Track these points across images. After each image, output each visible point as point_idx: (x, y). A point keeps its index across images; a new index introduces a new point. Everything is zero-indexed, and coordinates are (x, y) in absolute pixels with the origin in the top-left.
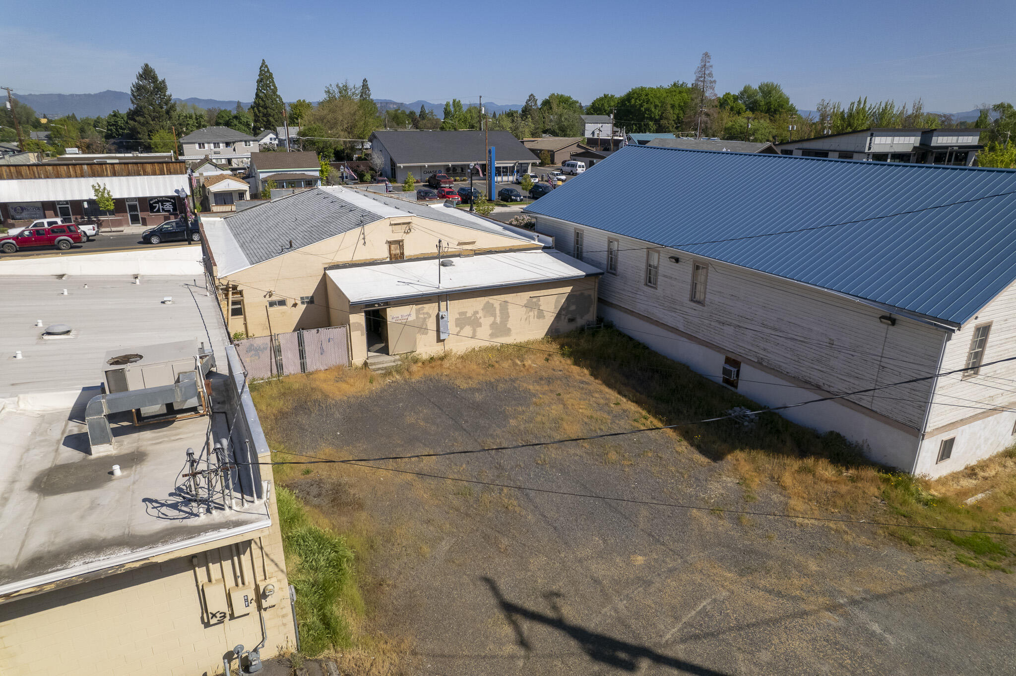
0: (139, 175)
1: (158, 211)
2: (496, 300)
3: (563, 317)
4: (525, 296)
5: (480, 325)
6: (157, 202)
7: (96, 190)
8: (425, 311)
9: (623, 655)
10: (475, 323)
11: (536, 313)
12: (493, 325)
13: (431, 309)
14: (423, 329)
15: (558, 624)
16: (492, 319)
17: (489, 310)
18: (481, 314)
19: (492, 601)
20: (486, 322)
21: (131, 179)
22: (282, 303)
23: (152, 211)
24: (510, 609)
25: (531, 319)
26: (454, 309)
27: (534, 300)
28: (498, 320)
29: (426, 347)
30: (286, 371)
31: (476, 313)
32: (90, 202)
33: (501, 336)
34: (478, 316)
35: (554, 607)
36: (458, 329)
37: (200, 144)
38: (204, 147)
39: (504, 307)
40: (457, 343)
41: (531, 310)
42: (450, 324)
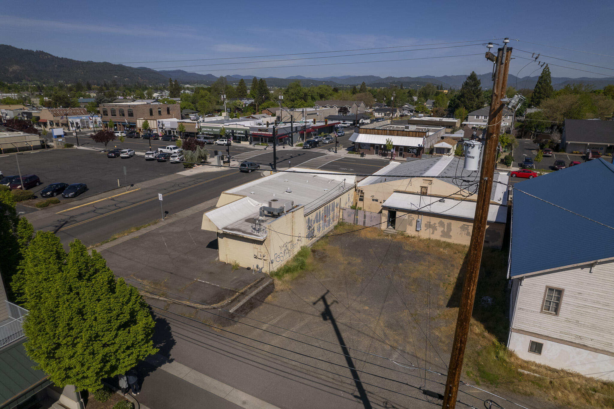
0: (407, 136)
1: (411, 152)
2: (446, 221)
4: (461, 223)
5: (436, 230)
6: (411, 149)
7: (387, 141)
8: (412, 217)
10: (434, 228)
11: (466, 232)
12: (443, 232)
13: (415, 216)
14: (411, 224)
16: (443, 229)
17: (442, 224)
18: (437, 225)
19: (321, 295)
20: (440, 229)
21: (404, 137)
22: (377, 200)
23: (408, 152)
25: (463, 234)
26: (425, 220)
27: (466, 226)
28: (446, 230)
29: (410, 231)
30: (358, 224)
31: (435, 224)
32: (384, 145)
33: (447, 238)
34: (436, 225)
35: (332, 303)
36: (426, 228)
37: (477, 116)
38: (479, 118)
39: (449, 225)
40: (425, 234)
41: (463, 230)
42: (423, 225)
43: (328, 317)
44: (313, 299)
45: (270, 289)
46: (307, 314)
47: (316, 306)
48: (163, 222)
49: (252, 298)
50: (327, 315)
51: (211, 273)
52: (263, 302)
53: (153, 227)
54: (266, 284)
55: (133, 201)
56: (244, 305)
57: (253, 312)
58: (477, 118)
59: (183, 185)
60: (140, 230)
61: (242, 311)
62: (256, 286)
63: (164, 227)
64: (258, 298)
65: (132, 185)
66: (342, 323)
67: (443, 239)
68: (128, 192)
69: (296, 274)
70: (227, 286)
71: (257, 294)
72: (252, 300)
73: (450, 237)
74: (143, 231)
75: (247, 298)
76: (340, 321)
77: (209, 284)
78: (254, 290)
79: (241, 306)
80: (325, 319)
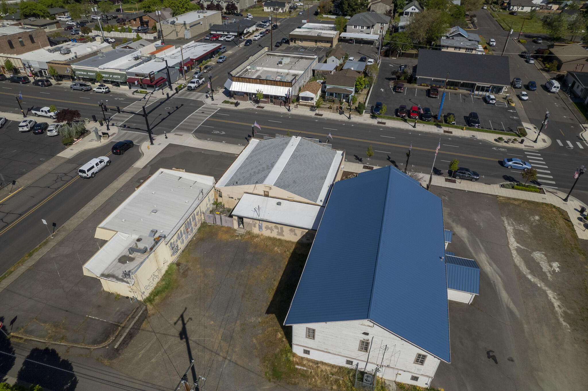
0: (275, 85)
2: (279, 226)
3: (304, 238)
5: (273, 231)
7: (258, 92)
8: (255, 222)
10: (271, 230)
11: (294, 234)
12: (278, 232)
13: (257, 222)
14: (255, 226)
15: (184, 324)
16: (277, 230)
17: (277, 228)
19: (181, 313)
20: (276, 231)
24: (182, 316)
25: (292, 235)
26: (264, 224)
27: (294, 230)
28: (280, 231)
29: (256, 231)
30: (217, 223)
33: (281, 236)
34: (273, 228)
35: (188, 321)
36: (266, 229)
37: (355, 26)
38: (356, 28)
39: (282, 228)
40: (266, 233)
41: (292, 232)
42: (263, 228)
43: (184, 336)
44: (175, 319)
45: (145, 316)
46: (170, 335)
47: (177, 325)
48: (53, 240)
49: (131, 328)
50: (183, 334)
51: (99, 306)
52: (139, 329)
53: (45, 250)
54: (140, 313)
55: (20, 211)
56: (125, 338)
57: (132, 341)
58: (354, 28)
59: (65, 178)
60: (33, 256)
61: (124, 343)
62: (133, 317)
63: (54, 249)
64: (135, 327)
65: (14, 183)
66: (193, 341)
67: (278, 237)
68: (12, 194)
69: (164, 294)
70: (112, 320)
71: (135, 324)
72: (131, 330)
73: (283, 235)
74: (37, 257)
75: (127, 331)
76: (192, 339)
77: (98, 320)
78: (132, 322)
79: (123, 339)
80: (182, 339)
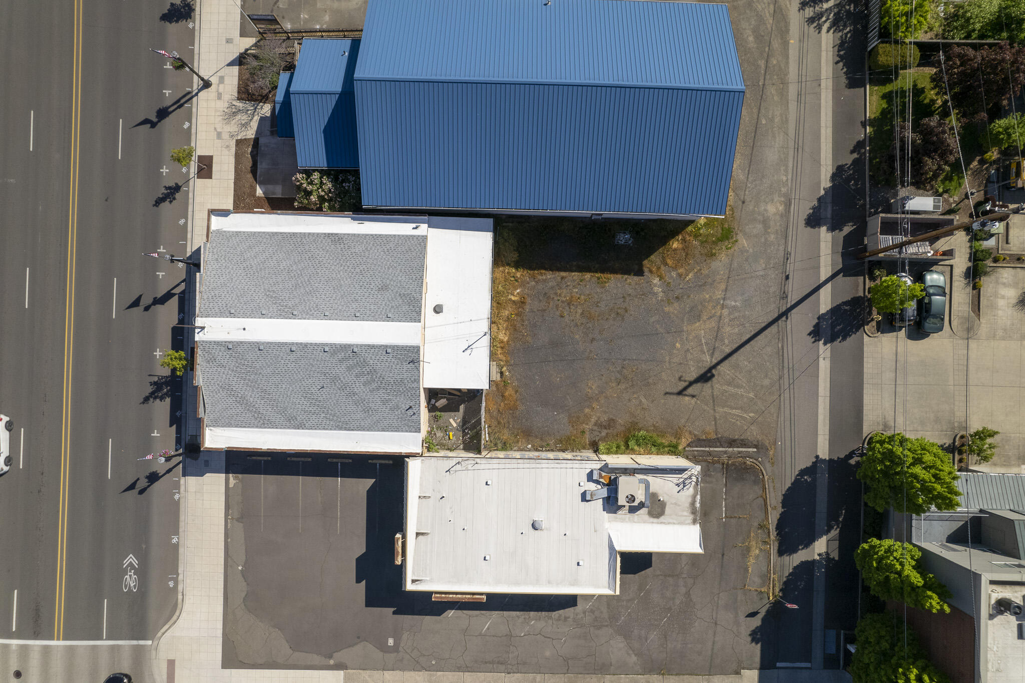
9: (709, 375)
45: (698, 442)
46: (713, 392)
47: (695, 393)
52: (719, 437)
54: (698, 449)
56: (738, 447)
57: (737, 436)
61: (745, 445)
62: (710, 454)
64: (718, 444)
66: (712, 358)
70: (721, 481)
71: (716, 447)
72: (726, 445)
75: (729, 450)
76: (709, 361)
77: (726, 501)
78: (715, 451)
80: (713, 376)
